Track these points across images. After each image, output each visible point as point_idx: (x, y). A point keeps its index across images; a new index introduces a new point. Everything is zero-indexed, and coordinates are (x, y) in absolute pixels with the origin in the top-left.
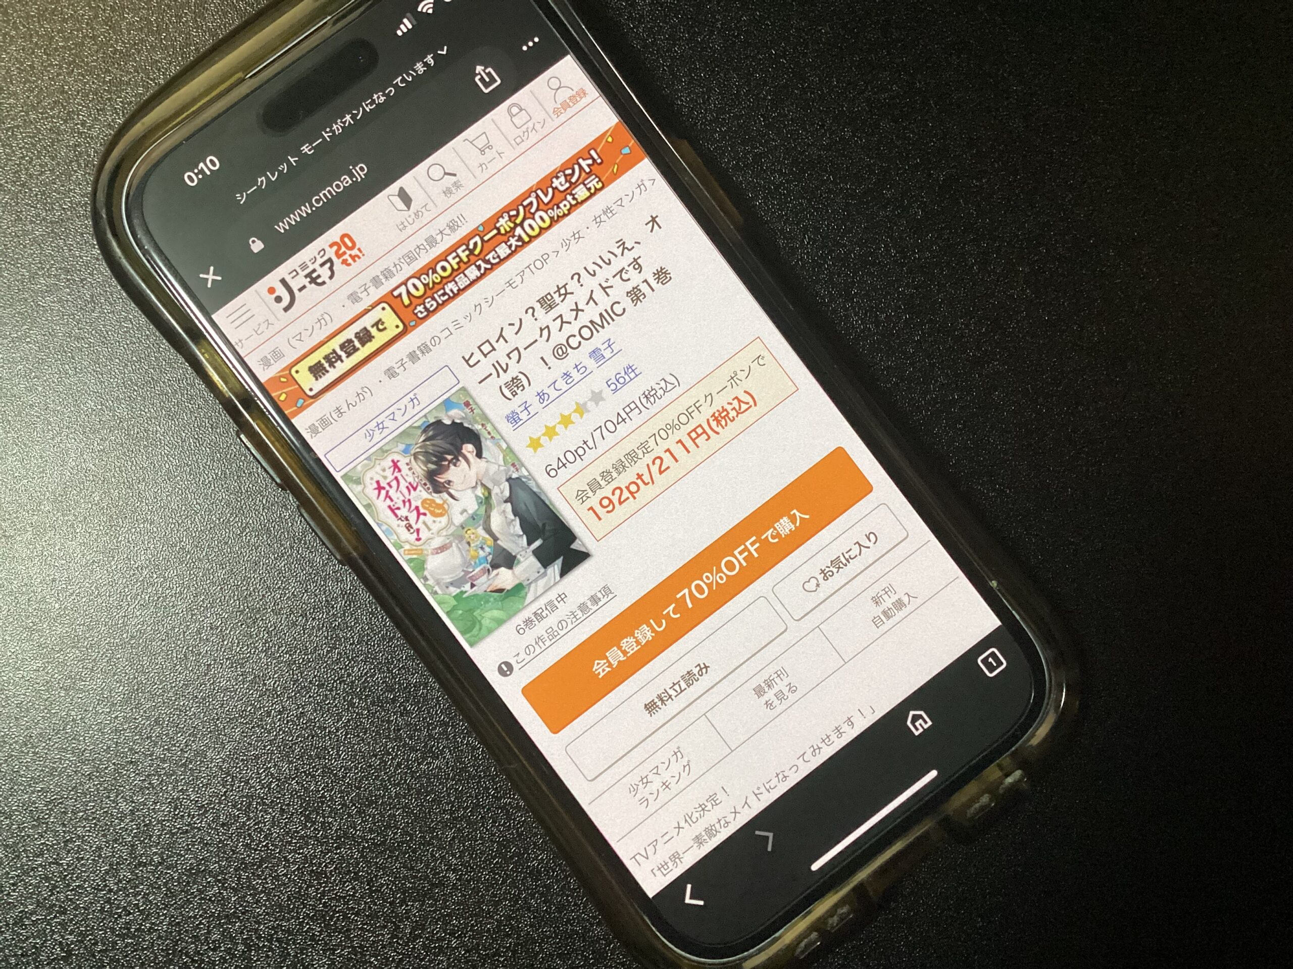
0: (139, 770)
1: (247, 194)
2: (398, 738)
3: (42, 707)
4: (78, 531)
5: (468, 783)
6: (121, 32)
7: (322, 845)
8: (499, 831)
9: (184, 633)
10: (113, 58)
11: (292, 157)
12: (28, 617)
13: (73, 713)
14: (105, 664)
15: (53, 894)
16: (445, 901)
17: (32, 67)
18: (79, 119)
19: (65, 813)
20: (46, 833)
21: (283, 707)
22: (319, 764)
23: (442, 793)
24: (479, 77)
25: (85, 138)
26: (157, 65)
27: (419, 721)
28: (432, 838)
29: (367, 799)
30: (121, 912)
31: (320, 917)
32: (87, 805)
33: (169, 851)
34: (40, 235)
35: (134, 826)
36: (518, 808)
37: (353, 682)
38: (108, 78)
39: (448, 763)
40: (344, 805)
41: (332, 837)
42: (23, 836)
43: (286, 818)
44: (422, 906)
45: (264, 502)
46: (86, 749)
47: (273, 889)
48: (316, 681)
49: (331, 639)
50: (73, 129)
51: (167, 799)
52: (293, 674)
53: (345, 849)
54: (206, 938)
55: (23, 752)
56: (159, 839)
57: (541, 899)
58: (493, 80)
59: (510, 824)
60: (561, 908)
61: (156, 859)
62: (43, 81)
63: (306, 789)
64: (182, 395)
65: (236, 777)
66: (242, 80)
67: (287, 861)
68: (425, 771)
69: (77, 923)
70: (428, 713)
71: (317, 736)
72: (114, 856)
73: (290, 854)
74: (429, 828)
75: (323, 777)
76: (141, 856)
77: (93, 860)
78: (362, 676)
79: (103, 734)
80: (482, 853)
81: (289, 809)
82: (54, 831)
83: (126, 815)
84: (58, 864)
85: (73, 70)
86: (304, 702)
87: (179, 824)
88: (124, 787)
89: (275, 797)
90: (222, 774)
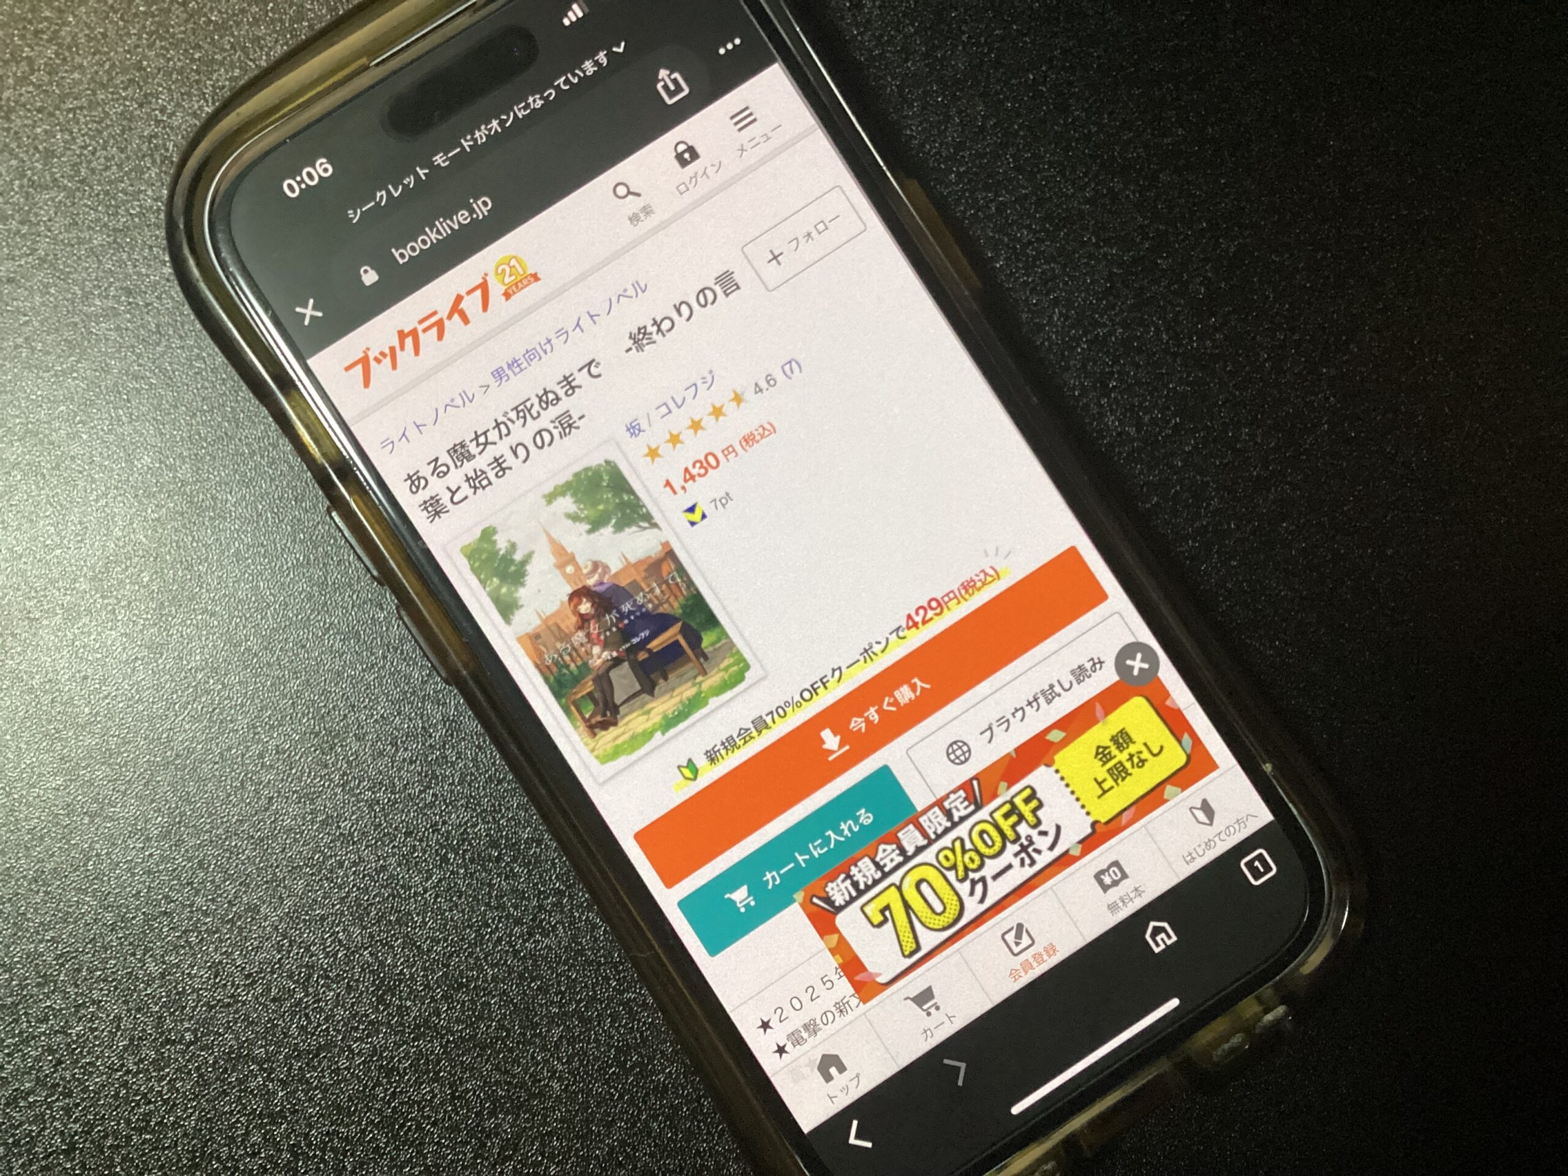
0: (174, 923)
1: (362, 212)
2: (501, 907)
3: (59, 836)
4: (119, 618)
5: (584, 970)
7: (396, 1035)
8: (619, 1033)
9: (243, 755)
11: (421, 169)
12: (49, 722)
13: (97, 846)
14: (141, 787)
15: (57, 1071)
16: (545, 1117)
17: (104, 35)
18: (157, 103)
19: (79, 970)
20: (53, 993)
21: (359, 858)
22: (400, 933)
23: (550, 980)
24: (662, 83)
25: (164, 128)
26: (259, 43)
27: (528, 887)
28: (534, 1035)
29: (456, 981)
30: (140, 1100)
31: (386, 1124)
32: (107, 963)
33: (204, 1028)
34: (102, 245)
36: (645, 1005)
37: (449, 832)
38: (197, 56)
39: (560, 943)
40: (427, 986)
41: (410, 1025)
42: (25, 996)
43: (354, 997)
44: (515, 1120)
45: (355, 597)
46: (110, 893)
47: (331, 1085)
48: (403, 827)
49: (426, 776)
50: (149, 115)
51: (206, 962)
52: (375, 817)
53: (424, 1041)
54: (243, 1141)
55: (32, 890)
56: (193, 1012)
57: (665, 1122)
58: (679, 89)
59: (633, 1026)
60: (690, 1135)
61: (188, 1036)
62: (116, 52)
63: (382, 964)
64: (262, 457)
65: (295, 941)
66: (366, 68)
67: (351, 1051)
68: (531, 950)
69: (83, 1109)
70: (541, 877)
71: (400, 897)
72: (136, 1029)
73: (355, 1042)
74: (532, 1023)
75: (403, 948)
76: (170, 1031)
77: (110, 1032)
78: (460, 826)
79: (133, 875)
80: (597, 1059)
81: (358, 986)
82: (64, 992)
83: (154, 979)
84: (66, 1034)
85: (154, 42)
86: (387, 853)
87: (219, 994)
88: (155, 944)
89: (341, 970)
90: (277, 936)
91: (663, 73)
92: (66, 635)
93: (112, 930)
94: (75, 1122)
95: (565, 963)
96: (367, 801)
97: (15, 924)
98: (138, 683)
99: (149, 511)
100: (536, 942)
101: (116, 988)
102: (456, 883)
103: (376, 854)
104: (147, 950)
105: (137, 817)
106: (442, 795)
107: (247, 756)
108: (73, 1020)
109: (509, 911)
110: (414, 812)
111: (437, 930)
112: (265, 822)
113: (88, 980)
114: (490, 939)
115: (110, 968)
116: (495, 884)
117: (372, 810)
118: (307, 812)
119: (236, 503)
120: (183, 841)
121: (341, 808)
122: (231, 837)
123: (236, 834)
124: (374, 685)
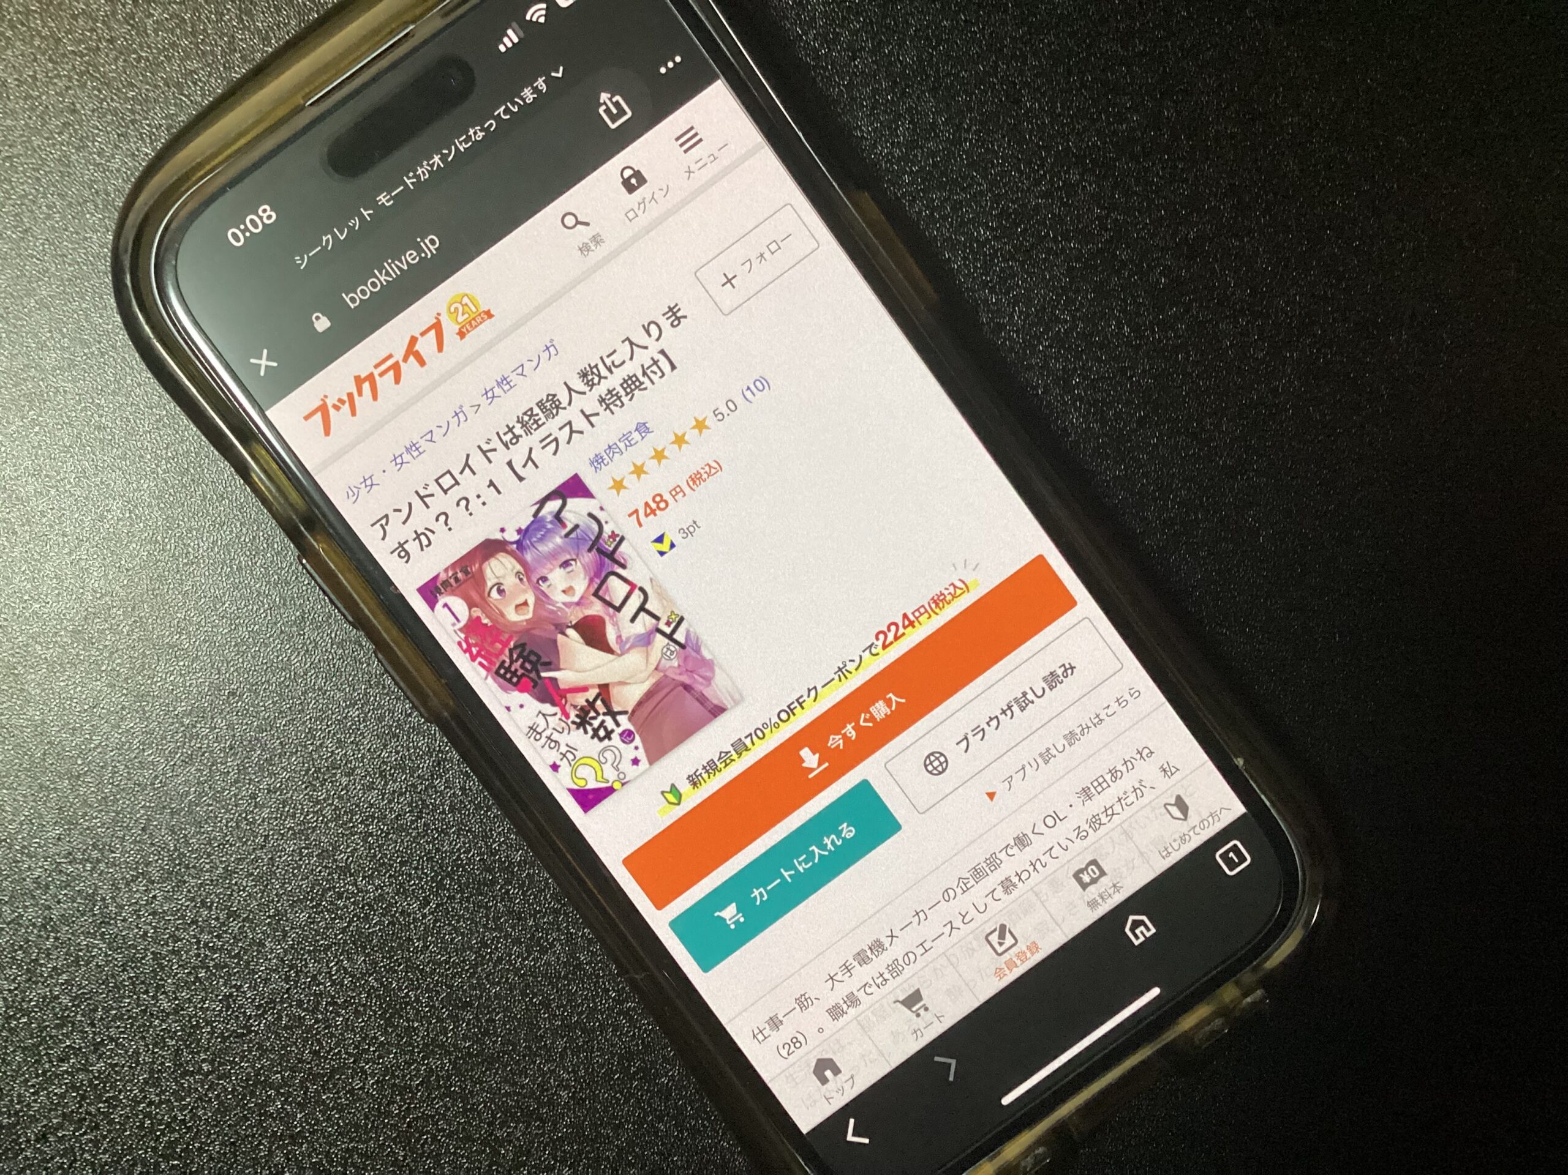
0: (183, 961)
1: (308, 257)
2: (498, 928)
3: (63, 884)
5: (583, 983)
6: (146, 33)
7: (405, 1054)
8: (621, 1041)
10: (137, 68)
11: (365, 210)
14: (140, 832)
15: (81, 1107)
16: (555, 1124)
18: (95, 146)
19: (95, 1010)
20: (72, 1034)
21: (357, 889)
22: (402, 958)
23: (551, 995)
24: (604, 107)
25: (104, 172)
26: (193, 77)
27: (524, 908)
29: (461, 1001)
30: (165, 1129)
31: (403, 1139)
32: (121, 1002)
33: (220, 1058)
35: (178, 1028)
37: (443, 859)
38: (130, 94)
39: (559, 959)
40: (432, 1007)
41: (418, 1045)
42: (45, 1037)
43: (363, 1021)
44: (527, 1128)
45: (333, 635)
47: (347, 1104)
48: (398, 857)
49: (417, 806)
51: (217, 996)
52: (370, 849)
53: (433, 1059)
54: (267, 1161)
55: (40, 936)
56: (208, 1044)
58: (622, 112)
59: (634, 1033)
61: (206, 1067)
63: (386, 987)
65: (301, 971)
66: (302, 108)
67: (364, 1072)
68: (531, 967)
70: (535, 898)
71: (400, 924)
72: (155, 1063)
73: (367, 1064)
74: (537, 1036)
75: (407, 972)
76: (187, 1062)
77: (130, 1067)
78: (452, 853)
79: (139, 917)
80: (602, 1066)
81: (365, 1010)
82: (82, 1031)
83: (168, 1014)
84: (88, 1071)
85: (86, 83)
86: (384, 882)
87: (232, 1026)
88: (166, 981)
89: (349, 996)
90: (284, 968)
91: (604, 97)
92: (52, 689)
93: (123, 971)
94: (104, 1153)
95: (565, 977)
96: (361, 832)
97: (27, 969)
98: (128, 731)
99: (123, 562)
100: (535, 960)
101: (132, 1025)
102: (453, 908)
103: (373, 884)
104: (158, 987)
105: (138, 862)
106: (434, 824)
107: (240, 797)
108: (93, 1058)
109: (507, 931)
110: (407, 842)
111: (438, 954)
112: (263, 859)
113: (104, 1019)
114: (491, 959)
115: (124, 1007)
116: (491, 907)
117: (367, 842)
118: (303, 848)
119: (208, 549)
120: (185, 882)
121: (336, 842)
122: (230, 875)
123: (235, 873)
124: (359, 721)
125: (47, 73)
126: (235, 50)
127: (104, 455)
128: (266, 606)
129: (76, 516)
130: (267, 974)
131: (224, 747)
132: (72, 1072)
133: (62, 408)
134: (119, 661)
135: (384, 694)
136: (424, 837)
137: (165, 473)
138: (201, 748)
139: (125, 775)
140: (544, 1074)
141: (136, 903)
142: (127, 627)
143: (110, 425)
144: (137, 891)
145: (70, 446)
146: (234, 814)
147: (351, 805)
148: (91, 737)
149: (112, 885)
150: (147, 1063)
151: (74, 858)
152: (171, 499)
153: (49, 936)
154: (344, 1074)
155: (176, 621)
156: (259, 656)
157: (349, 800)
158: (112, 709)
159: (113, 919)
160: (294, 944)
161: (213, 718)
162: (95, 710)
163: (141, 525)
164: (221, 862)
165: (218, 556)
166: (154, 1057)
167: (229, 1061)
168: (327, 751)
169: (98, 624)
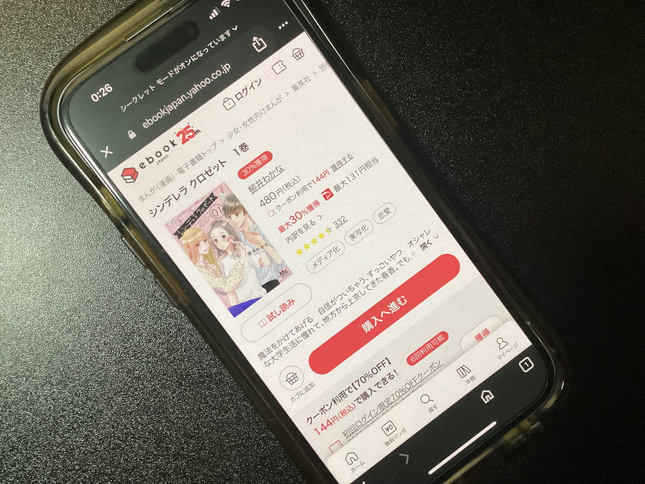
0: (67, 420)
1: (127, 107)
2: (206, 402)
3: (13, 387)
5: (244, 426)
6: (50, 15)
7: (166, 459)
8: (261, 451)
9: (90, 346)
10: (46, 30)
11: (152, 86)
14: (47, 363)
19: (27, 443)
20: (17, 454)
21: (144, 386)
22: (164, 416)
23: (229, 431)
24: (255, 43)
26: (71, 34)
27: (217, 393)
28: (225, 455)
29: (190, 435)
32: (39, 439)
33: (83, 463)
35: (65, 450)
36: (271, 438)
37: (181, 372)
39: (233, 415)
40: (177, 438)
41: (171, 455)
42: (5, 456)
43: (147, 445)
45: (133, 275)
46: (37, 409)
48: (162, 372)
49: (170, 349)
50: (24, 70)
51: (82, 435)
52: (149, 369)
53: (178, 461)
56: (78, 457)
58: (262, 45)
59: (266, 447)
61: (77, 467)
63: (157, 430)
65: (119, 423)
66: (124, 42)
67: (147, 468)
68: (220, 420)
70: (222, 388)
71: (163, 401)
72: (54, 466)
73: (149, 464)
74: (223, 450)
75: (166, 423)
76: (69, 465)
77: (43, 468)
79: (47, 401)
80: (252, 463)
81: (148, 440)
82: (21, 453)
83: (60, 444)
84: (24, 470)
85: (24, 37)
86: (156, 383)
87: (89, 449)
88: (59, 429)
89: (140, 434)
90: (111, 422)
91: (255, 39)
92: (8, 300)
93: (40, 425)
95: (236, 424)
96: (145, 361)
98: (42, 318)
99: (40, 244)
100: (223, 416)
101: (44, 449)
102: (186, 394)
103: (151, 384)
104: (56, 432)
105: (47, 376)
106: (177, 357)
107: (92, 347)
108: (27, 465)
109: (210, 404)
110: (166, 365)
111: (180, 414)
112: (102, 374)
113: (31, 447)
114: (203, 416)
115: (40, 441)
116: (203, 393)
117: (148, 366)
118: (120, 369)
119: (77, 238)
120: (67, 385)
121: (134, 365)
122: (88, 381)
123: (90, 380)
124: (144, 312)
125: (6, 33)
126: (89, 23)
127: (32, 198)
128: (103, 262)
129: (19, 224)
130: (104, 425)
131: (85, 325)
132: (17, 471)
133: (13, 177)
134: (38, 288)
135: (155, 300)
136: (173, 363)
137: (58, 205)
138: (74, 325)
139: (41, 338)
140: (227, 467)
141: (45, 395)
142: (42, 273)
143: (34, 185)
144: (46, 389)
145: (17, 194)
146: (89, 354)
147: (141, 350)
148: (26, 321)
149: (35, 387)
150: (50, 466)
151: (18, 375)
152: (61, 216)
153: (7, 410)
154: (139, 469)
155: (63, 270)
156: (100, 285)
157: (140, 347)
158: (35, 309)
159: (35, 402)
160: (116, 411)
161: (80, 312)
162: (27, 310)
163: (48, 228)
164: (84, 376)
165: (82, 241)
166: (54, 463)
167: (87, 464)
168: (130, 326)
169: (28, 272)
